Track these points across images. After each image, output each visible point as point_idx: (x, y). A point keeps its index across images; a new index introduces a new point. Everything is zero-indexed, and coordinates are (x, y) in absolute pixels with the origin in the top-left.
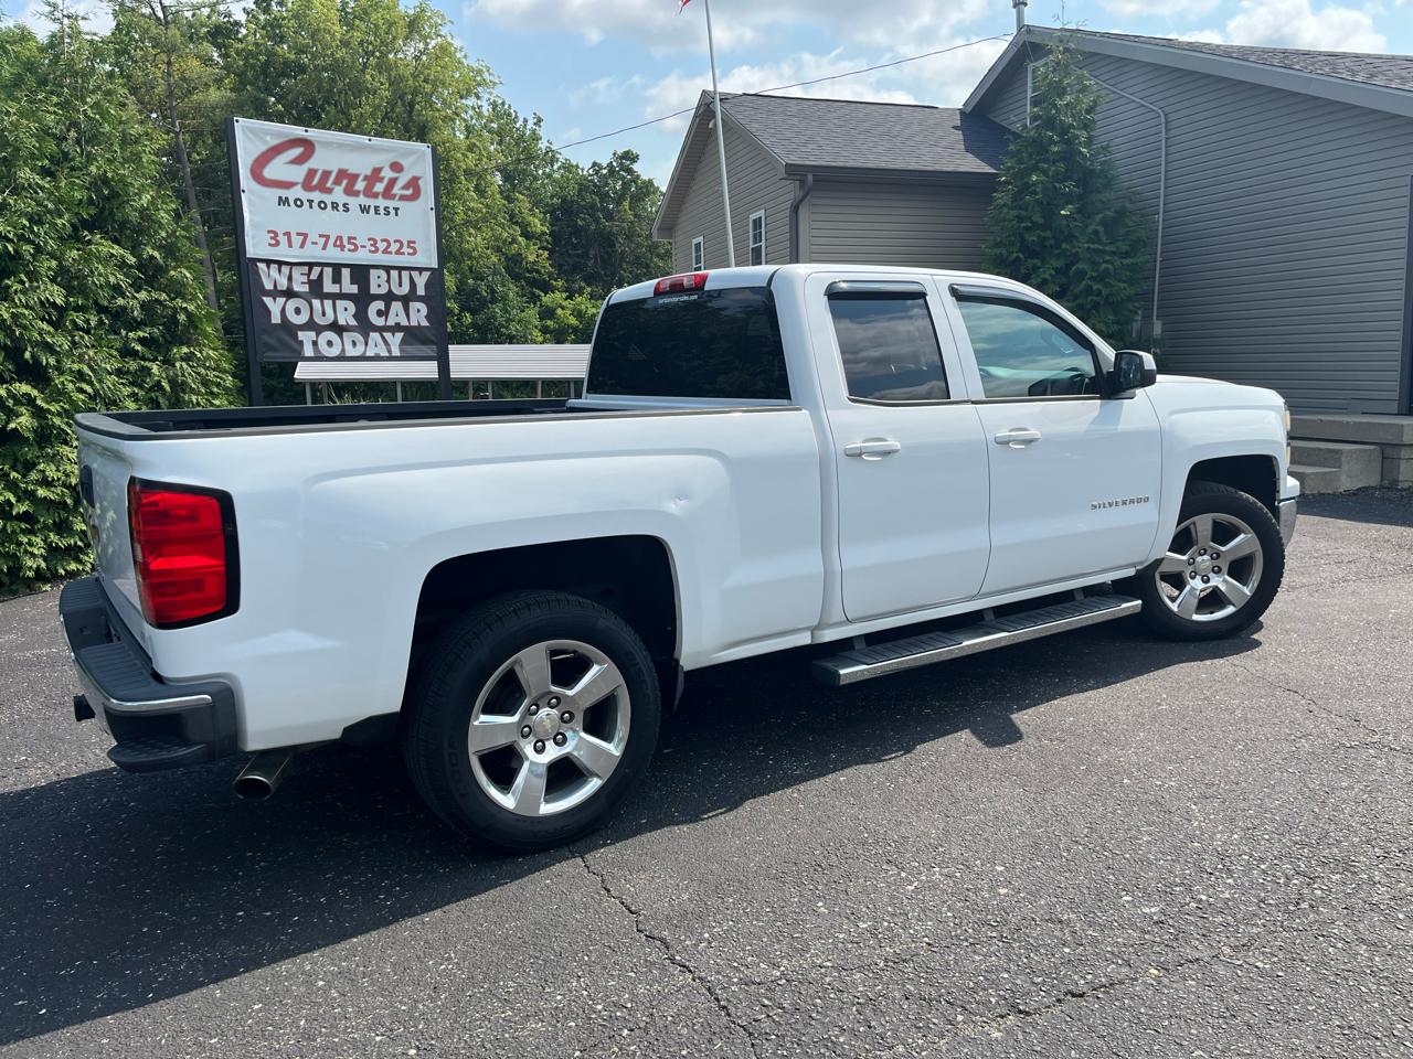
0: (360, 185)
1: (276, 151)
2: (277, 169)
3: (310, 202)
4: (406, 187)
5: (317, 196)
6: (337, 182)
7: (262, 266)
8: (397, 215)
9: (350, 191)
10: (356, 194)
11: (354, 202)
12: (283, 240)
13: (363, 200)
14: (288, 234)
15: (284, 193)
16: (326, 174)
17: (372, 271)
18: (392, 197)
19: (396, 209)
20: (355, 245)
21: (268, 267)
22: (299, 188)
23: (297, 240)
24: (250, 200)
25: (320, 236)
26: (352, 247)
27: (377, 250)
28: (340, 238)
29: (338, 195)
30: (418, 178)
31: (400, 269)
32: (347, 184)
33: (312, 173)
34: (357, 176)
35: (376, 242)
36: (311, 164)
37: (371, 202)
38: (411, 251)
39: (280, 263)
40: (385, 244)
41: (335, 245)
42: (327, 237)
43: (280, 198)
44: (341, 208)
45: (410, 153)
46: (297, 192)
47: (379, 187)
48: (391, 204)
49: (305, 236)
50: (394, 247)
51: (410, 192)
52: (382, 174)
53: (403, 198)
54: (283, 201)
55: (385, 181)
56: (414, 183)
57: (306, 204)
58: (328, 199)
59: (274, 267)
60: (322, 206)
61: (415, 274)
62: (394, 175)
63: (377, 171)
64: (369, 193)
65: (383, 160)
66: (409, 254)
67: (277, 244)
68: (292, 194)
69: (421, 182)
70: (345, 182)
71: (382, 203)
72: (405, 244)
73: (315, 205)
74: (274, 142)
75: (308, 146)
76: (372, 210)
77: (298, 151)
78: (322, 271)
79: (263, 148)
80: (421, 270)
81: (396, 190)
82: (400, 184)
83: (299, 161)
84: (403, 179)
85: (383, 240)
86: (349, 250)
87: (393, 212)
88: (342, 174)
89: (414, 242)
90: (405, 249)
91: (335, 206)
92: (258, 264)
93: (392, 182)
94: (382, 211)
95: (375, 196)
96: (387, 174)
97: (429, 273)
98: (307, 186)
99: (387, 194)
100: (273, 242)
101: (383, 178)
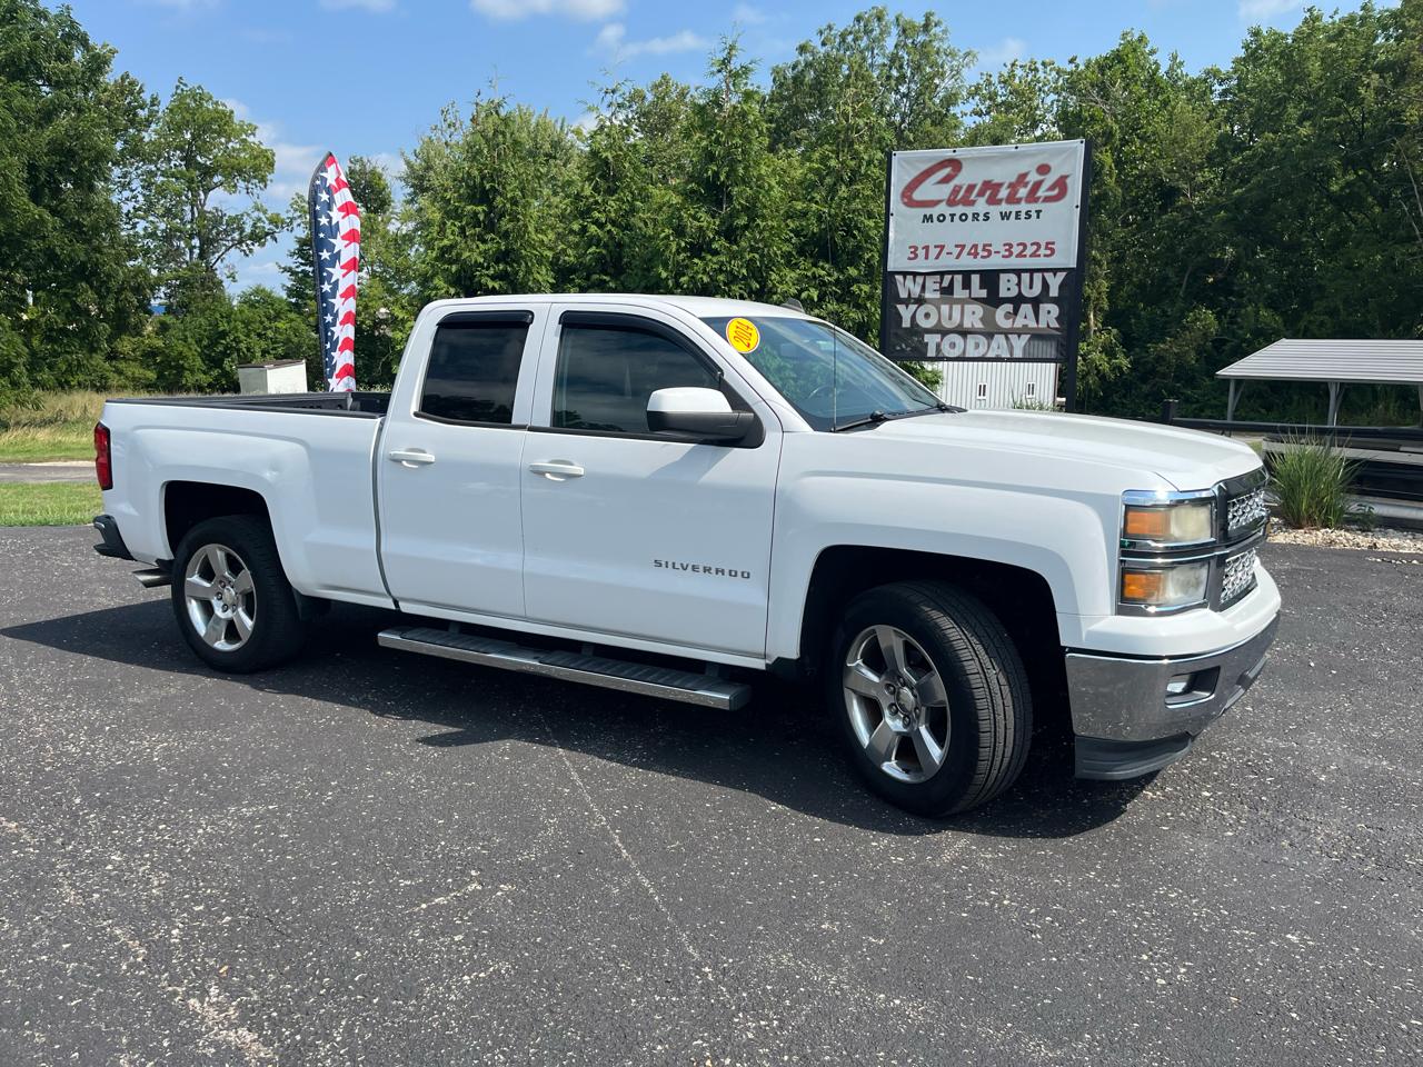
0: (1003, 193)
1: (926, 174)
2: (925, 192)
3: (953, 216)
4: (1051, 188)
5: (959, 210)
6: (981, 194)
7: (899, 278)
8: (1038, 217)
9: (993, 201)
10: (999, 202)
11: (995, 211)
12: (921, 253)
13: (1004, 207)
14: (927, 248)
15: (928, 211)
16: (971, 188)
17: (1002, 275)
18: (1036, 200)
19: (1038, 212)
20: (990, 253)
21: (905, 278)
22: (944, 203)
23: (933, 252)
24: (896, 223)
25: (957, 246)
26: (986, 254)
27: (1011, 254)
28: (975, 246)
29: (981, 206)
30: (1066, 177)
31: (1032, 271)
33: (956, 191)
34: (1000, 185)
35: (1011, 246)
36: (956, 182)
37: (1013, 208)
38: (1048, 252)
39: (915, 274)
40: (1021, 248)
41: (969, 254)
42: (963, 247)
43: (925, 216)
44: (981, 218)
45: (1060, 152)
46: (943, 208)
47: (1023, 192)
48: (1033, 207)
49: (942, 247)
50: (1017, 250)
51: (1056, 192)
52: (1027, 179)
53: (1047, 199)
54: (928, 218)
55: (1029, 186)
56: (1061, 184)
57: (948, 218)
58: (969, 211)
59: (910, 278)
60: (964, 218)
61: (1049, 276)
62: (1039, 178)
63: (1023, 177)
64: (1012, 199)
65: (1028, 166)
66: (1045, 256)
67: (916, 256)
68: (935, 211)
69: (1068, 181)
70: (988, 193)
71: (1023, 207)
72: (1043, 247)
73: (957, 218)
74: (925, 167)
75: (956, 165)
76: (1013, 215)
77: (947, 171)
78: (952, 280)
79: (915, 173)
80: (1055, 271)
81: (1041, 193)
82: (1045, 186)
83: (946, 180)
84: (1050, 179)
85: (1018, 245)
86: (982, 257)
87: (1034, 215)
88: (987, 185)
89: (1053, 243)
90: (1042, 251)
91: (976, 216)
92: (897, 277)
93: (1038, 185)
94: (1023, 215)
95: (1018, 201)
96: (1033, 177)
97: (1065, 274)
98: (951, 202)
99: (1032, 198)
100: (912, 256)
101: (1028, 183)
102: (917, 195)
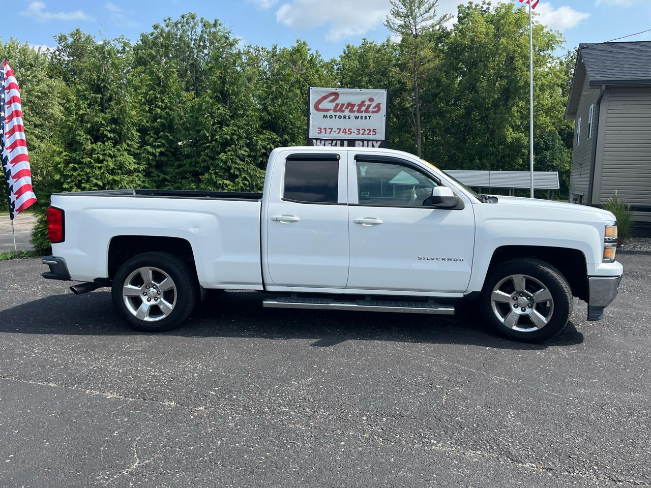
0: (356, 108)
1: (325, 98)
2: (325, 105)
3: (335, 116)
4: (374, 108)
5: (338, 114)
6: (347, 108)
7: (314, 141)
8: (370, 119)
9: (351, 111)
10: (354, 112)
11: (352, 115)
12: (323, 131)
13: (356, 114)
14: (325, 129)
15: (325, 113)
16: (343, 105)
17: (356, 142)
18: (369, 112)
19: (370, 117)
20: (351, 132)
21: (317, 141)
22: (332, 111)
23: (328, 131)
24: (313, 118)
25: (338, 129)
26: (350, 133)
27: (359, 133)
28: (345, 129)
29: (347, 113)
30: (380, 104)
31: (368, 141)
32: (351, 109)
33: (337, 105)
34: (355, 105)
35: (359, 130)
36: (337, 102)
37: (360, 115)
38: (374, 133)
39: (321, 140)
40: (363, 131)
41: (343, 132)
42: (340, 129)
43: (324, 115)
44: (347, 118)
45: (378, 93)
46: (331, 113)
47: (363, 109)
48: (368, 115)
49: (332, 129)
50: (361, 132)
51: (376, 109)
52: (365, 103)
53: (373, 112)
54: (325, 117)
55: (366, 106)
56: (378, 106)
57: (334, 117)
58: (342, 114)
59: (319, 141)
60: (340, 117)
61: (374, 143)
62: (370, 103)
63: (363, 102)
64: (359, 111)
65: (365, 98)
66: (373, 135)
67: (321, 132)
68: (328, 114)
69: (381, 105)
70: (350, 108)
71: (364, 114)
72: (372, 131)
73: (337, 117)
74: (324, 95)
75: (336, 95)
76: (360, 118)
77: (332, 97)
78: (336, 142)
79: (320, 97)
80: (377, 141)
81: (371, 109)
82: (372, 107)
83: (332, 101)
84: (374, 104)
85: (362, 129)
86: (348, 134)
87: (368, 118)
88: (349, 104)
89: (376, 130)
90: (372, 133)
91: (345, 117)
92: (313, 140)
93: (369, 106)
94: (364, 118)
95: (362, 112)
96: (367, 103)
97: (380, 142)
98: (335, 110)
99: (367, 111)
100: (319, 132)
101: (365, 105)
102: (321, 106)
